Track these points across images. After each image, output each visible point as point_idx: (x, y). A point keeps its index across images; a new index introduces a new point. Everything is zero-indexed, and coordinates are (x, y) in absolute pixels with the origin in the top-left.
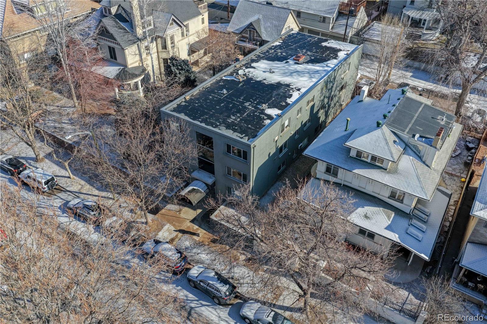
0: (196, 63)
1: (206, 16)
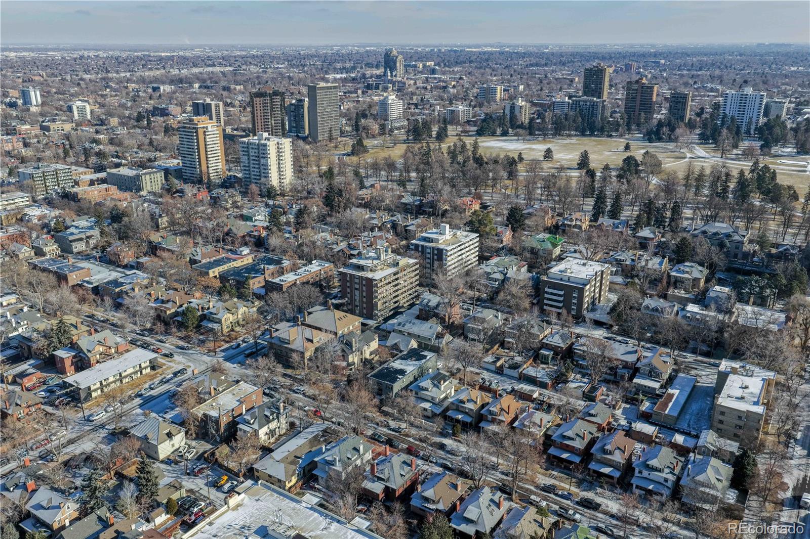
0: (373, 359)
1: (377, 339)
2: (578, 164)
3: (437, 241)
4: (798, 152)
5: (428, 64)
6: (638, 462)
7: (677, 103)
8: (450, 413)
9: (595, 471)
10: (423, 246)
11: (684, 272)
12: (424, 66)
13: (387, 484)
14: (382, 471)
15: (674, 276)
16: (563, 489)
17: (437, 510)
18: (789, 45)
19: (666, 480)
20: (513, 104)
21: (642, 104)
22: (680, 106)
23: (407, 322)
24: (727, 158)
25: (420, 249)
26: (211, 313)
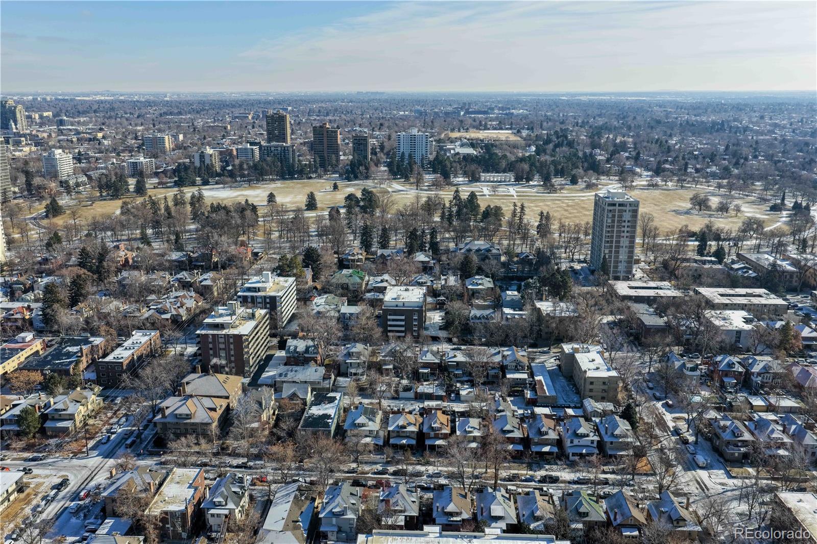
1: (274, 393)
2: (306, 206)
3: (264, 289)
4: (470, 181)
5: (45, 114)
6: (568, 435)
7: (359, 144)
8: (392, 441)
9: (537, 453)
10: (252, 297)
11: (478, 284)
12: (41, 117)
13: (406, 514)
14: (396, 504)
15: (472, 289)
16: (522, 475)
17: (463, 520)
18: (383, 93)
19: (592, 442)
20: (202, 152)
21: (329, 147)
22: (362, 147)
23: (288, 371)
24: (421, 190)
25: (249, 300)
26: (56, 410)
